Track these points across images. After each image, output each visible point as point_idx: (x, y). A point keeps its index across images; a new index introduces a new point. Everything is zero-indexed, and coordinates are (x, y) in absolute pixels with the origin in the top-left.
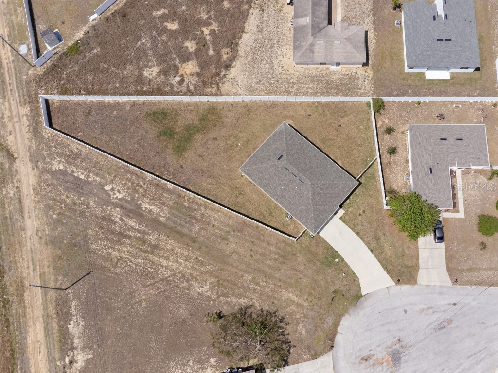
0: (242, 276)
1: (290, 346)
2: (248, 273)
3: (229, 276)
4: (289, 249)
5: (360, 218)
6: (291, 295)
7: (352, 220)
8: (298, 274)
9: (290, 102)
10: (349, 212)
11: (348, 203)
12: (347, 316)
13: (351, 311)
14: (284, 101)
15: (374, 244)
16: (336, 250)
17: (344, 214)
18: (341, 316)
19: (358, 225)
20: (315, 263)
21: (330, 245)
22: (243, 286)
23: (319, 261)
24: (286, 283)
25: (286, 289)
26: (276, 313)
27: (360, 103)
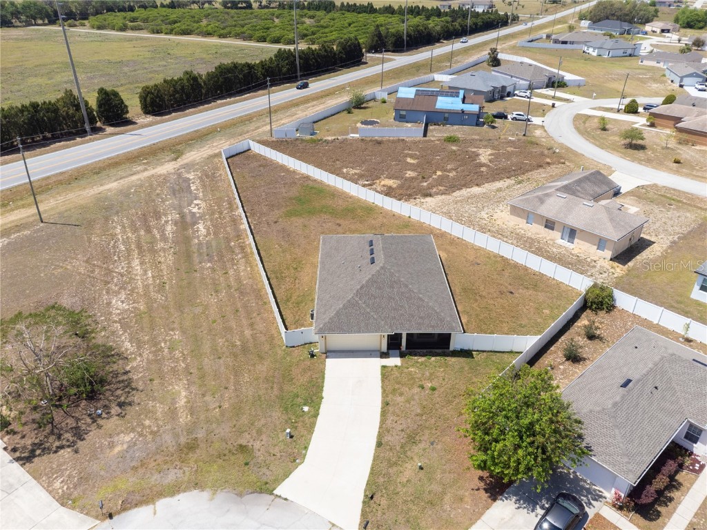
0: (173, 330)
1: (72, 445)
2: (184, 332)
3: (160, 318)
4: (267, 347)
5: (416, 390)
6: (184, 394)
7: (399, 383)
8: (232, 380)
9: (464, 242)
10: (406, 370)
11: (420, 360)
12: (206, 495)
13: (221, 496)
14: (458, 238)
15: (394, 439)
16: (324, 394)
17: (396, 366)
18: (197, 485)
19: (401, 394)
20: (272, 388)
21: (323, 382)
22: (155, 338)
23: (281, 389)
24: (202, 377)
25: (190, 383)
26: (134, 392)
27: (570, 288)
